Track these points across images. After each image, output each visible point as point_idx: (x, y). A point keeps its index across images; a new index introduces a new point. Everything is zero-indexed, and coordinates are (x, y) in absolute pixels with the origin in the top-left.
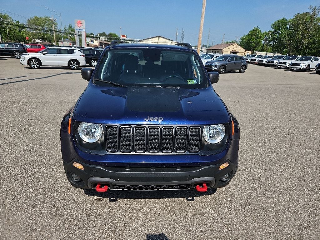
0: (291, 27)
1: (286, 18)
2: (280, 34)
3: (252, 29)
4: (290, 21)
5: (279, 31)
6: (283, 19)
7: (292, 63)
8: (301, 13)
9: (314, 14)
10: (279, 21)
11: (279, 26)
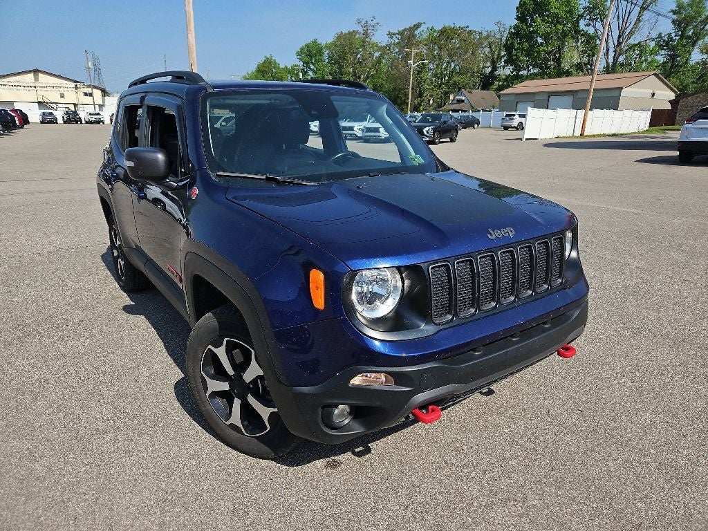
0: (331, 58)
1: (319, 41)
2: (315, 72)
3: (261, 60)
4: (326, 47)
5: (312, 67)
6: (315, 42)
7: (367, 128)
8: (345, 31)
9: (366, 34)
10: (307, 46)
11: (311, 56)
